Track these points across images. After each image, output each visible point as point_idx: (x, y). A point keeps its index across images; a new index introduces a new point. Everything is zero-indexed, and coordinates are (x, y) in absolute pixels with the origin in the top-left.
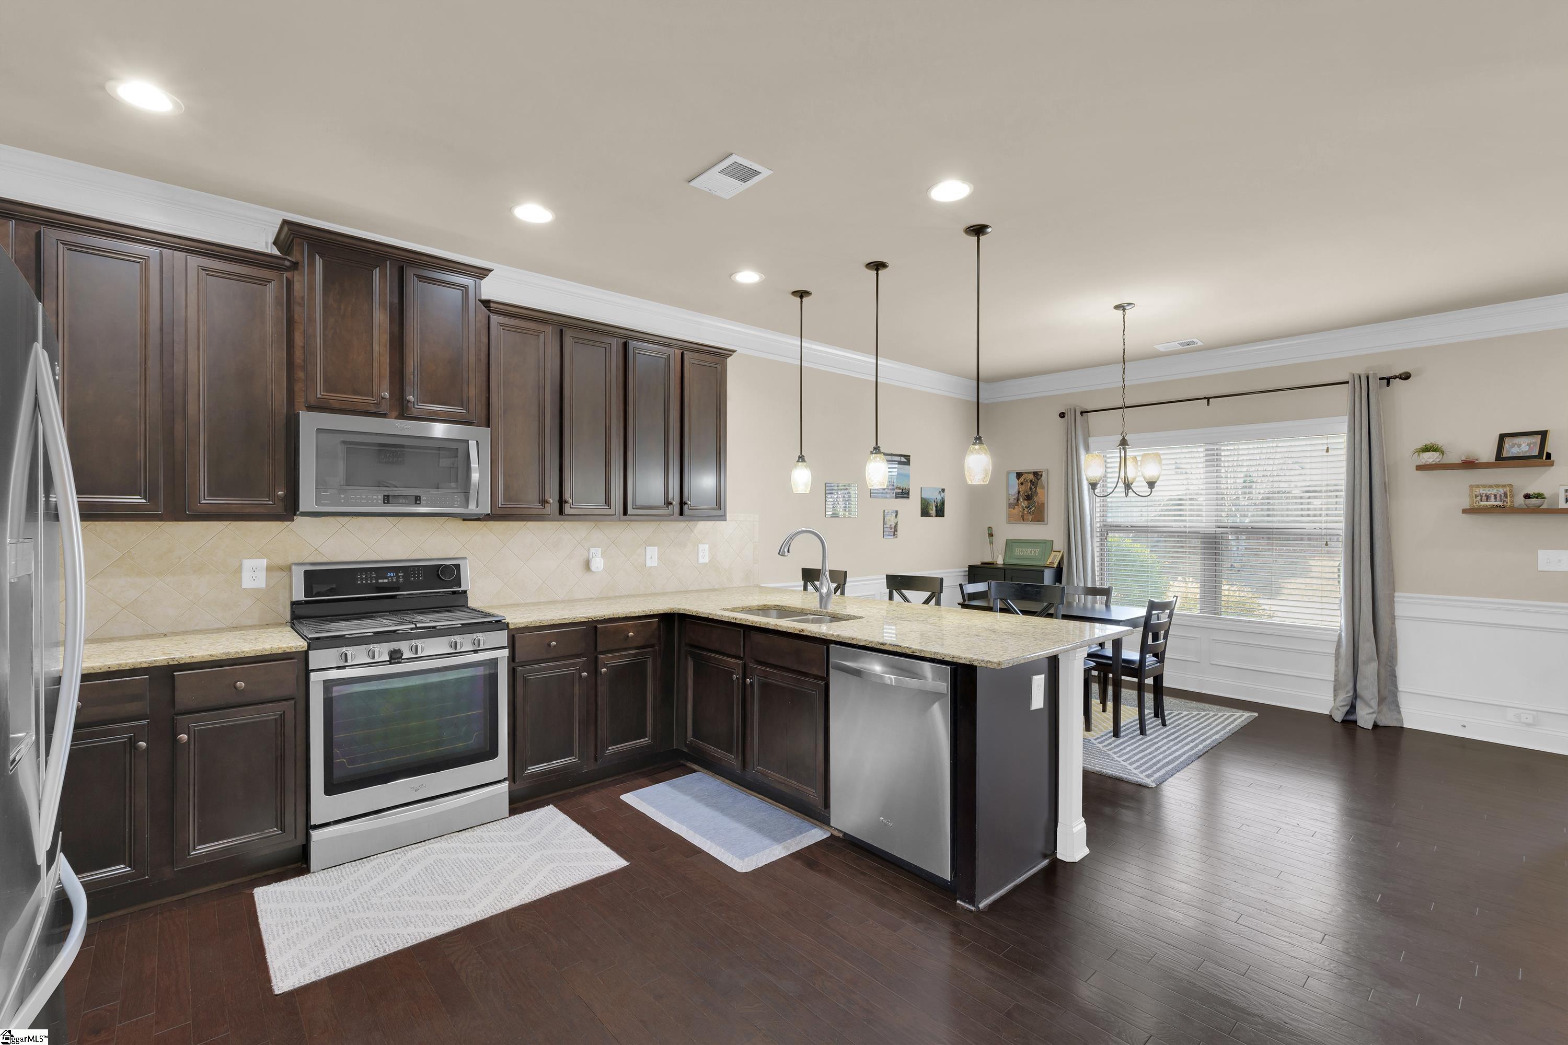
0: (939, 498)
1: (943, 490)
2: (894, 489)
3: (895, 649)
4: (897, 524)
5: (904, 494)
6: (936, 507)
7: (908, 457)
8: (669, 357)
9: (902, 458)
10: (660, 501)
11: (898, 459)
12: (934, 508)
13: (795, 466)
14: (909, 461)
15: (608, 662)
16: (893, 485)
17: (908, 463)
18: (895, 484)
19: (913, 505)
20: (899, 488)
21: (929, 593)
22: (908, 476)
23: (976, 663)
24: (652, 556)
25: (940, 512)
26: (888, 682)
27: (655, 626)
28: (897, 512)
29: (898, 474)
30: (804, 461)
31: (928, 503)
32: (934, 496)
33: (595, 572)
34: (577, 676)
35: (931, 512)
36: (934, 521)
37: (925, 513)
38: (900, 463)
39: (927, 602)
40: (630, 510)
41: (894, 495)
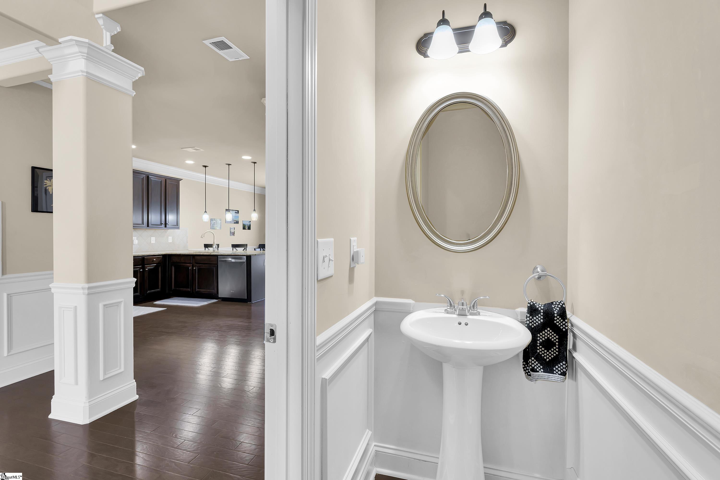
0: (249, 224)
1: (250, 222)
2: (233, 221)
3: (234, 255)
4: (234, 232)
5: (237, 222)
6: (248, 227)
7: (238, 211)
8: (162, 181)
9: (236, 211)
10: (159, 223)
11: (235, 211)
12: (247, 227)
13: (204, 214)
14: (238, 212)
15: (148, 268)
16: (233, 219)
17: (238, 213)
18: (234, 219)
19: (240, 225)
20: (235, 221)
21: (244, 248)
22: (238, 217)
23: (251, 255)
24: (153, 240)
25: (249, 228)
26: (233, 261)
27: (162, 258)
28: (234, 228)
29: (235, 216)
30: (206, 213)
31: (245, 225)
32: (247, 223)
33: (134, 244)
34: (139, 271)
35: (246, 228)
36: (247, 231)
37: (244, 228)
38: (236, 213)
39: (244, 250)
40: (150, 225)
41: (234, 223)
